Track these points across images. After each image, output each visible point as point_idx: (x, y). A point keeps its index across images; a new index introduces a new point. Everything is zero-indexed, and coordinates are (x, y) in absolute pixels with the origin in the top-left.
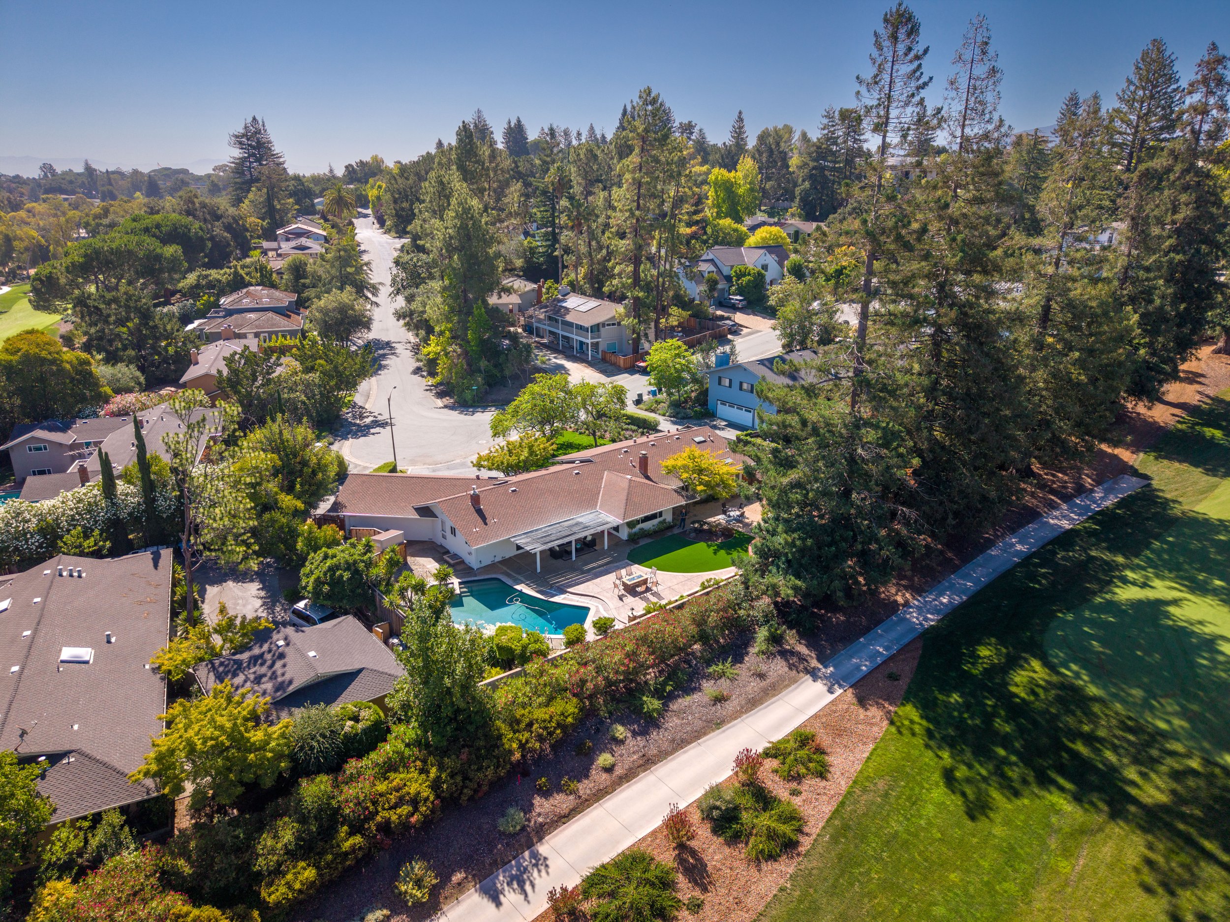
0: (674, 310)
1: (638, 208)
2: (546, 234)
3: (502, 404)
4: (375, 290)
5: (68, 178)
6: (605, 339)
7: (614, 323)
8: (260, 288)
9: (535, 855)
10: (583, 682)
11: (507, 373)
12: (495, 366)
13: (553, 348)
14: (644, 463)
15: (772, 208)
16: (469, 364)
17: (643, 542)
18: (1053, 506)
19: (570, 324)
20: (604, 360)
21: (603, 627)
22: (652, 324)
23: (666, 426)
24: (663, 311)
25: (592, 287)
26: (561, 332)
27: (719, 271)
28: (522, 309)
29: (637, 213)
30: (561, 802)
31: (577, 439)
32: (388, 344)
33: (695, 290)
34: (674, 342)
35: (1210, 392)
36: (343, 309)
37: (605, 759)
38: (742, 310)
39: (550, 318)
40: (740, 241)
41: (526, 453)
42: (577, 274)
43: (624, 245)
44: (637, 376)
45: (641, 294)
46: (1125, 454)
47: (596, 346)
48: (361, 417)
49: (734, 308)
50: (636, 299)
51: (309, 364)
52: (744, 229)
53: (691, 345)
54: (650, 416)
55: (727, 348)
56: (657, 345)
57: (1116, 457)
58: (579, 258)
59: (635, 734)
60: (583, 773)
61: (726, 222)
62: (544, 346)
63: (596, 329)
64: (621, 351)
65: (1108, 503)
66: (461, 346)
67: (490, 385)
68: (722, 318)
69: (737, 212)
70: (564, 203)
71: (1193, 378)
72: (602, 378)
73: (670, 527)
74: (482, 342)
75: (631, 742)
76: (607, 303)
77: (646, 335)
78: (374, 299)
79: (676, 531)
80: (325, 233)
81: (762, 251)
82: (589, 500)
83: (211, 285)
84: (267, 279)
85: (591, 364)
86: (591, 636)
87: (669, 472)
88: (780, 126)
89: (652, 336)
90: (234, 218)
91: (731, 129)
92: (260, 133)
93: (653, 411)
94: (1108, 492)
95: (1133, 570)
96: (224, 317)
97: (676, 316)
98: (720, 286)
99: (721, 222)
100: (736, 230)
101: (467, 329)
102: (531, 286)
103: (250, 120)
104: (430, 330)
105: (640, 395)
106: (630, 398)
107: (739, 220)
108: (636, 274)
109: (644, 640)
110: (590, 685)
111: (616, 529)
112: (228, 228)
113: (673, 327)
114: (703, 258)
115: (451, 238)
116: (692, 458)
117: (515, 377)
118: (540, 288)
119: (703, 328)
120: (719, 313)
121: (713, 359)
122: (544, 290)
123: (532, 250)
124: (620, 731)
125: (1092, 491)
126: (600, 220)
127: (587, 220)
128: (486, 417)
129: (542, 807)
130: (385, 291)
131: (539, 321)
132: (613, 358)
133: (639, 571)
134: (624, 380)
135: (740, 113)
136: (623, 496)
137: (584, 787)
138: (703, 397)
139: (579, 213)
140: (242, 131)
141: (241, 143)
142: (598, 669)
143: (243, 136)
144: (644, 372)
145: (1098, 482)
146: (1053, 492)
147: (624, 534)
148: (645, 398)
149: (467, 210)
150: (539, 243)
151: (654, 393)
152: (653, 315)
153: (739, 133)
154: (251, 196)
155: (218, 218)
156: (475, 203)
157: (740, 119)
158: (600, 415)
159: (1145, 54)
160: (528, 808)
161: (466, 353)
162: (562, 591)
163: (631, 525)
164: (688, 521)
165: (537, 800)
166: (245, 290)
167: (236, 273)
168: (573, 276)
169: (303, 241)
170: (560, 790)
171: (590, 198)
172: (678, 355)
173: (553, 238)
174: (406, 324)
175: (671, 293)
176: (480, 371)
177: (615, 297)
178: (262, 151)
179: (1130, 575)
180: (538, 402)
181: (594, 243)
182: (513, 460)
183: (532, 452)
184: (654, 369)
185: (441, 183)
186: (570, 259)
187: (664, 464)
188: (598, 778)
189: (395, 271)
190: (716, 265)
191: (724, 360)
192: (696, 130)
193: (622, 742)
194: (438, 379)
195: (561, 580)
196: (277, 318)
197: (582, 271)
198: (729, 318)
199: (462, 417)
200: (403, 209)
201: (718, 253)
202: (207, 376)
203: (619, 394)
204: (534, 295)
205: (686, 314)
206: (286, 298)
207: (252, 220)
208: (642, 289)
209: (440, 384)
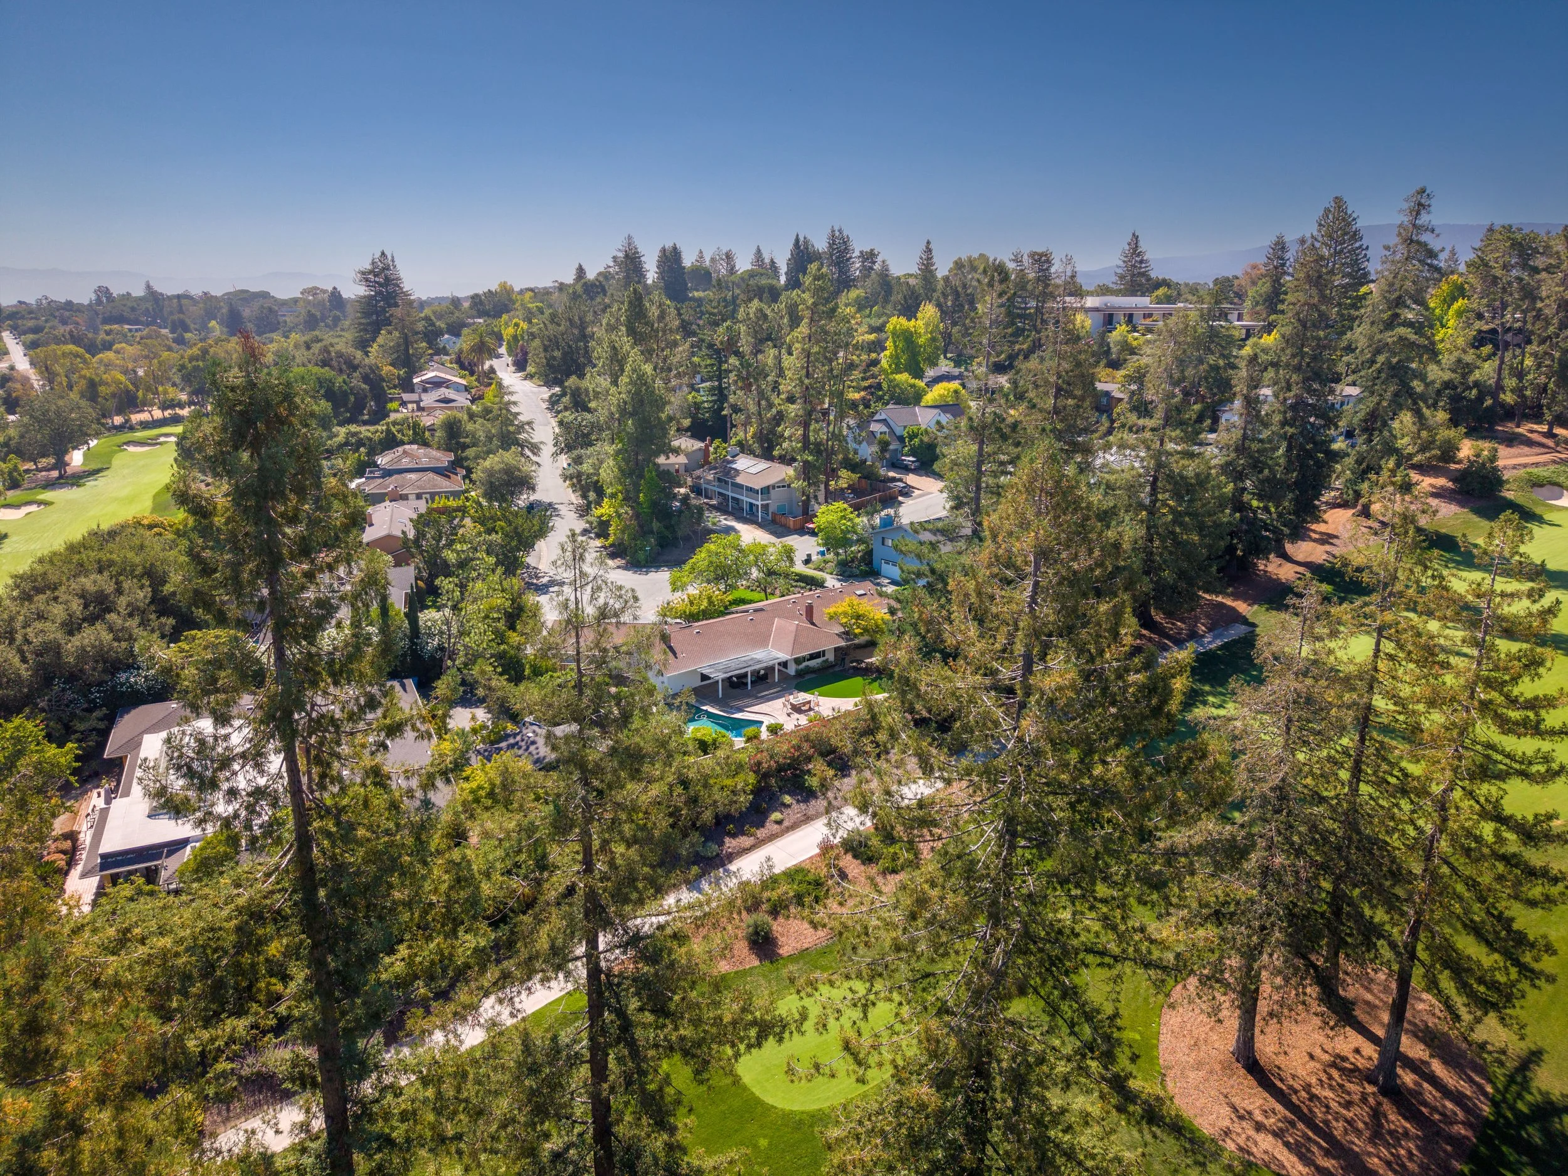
0: (844, 473)
1: (808, 376)
2: (712, 389)
3: (677, 563)
4: (535, 449)
5: (129, 304)
6: (775, 501)
7: (784, 485)
8: (415, 447)
9: (727, 871)
10: (759, 763)
11: (680, 534)
12: (666, 528)
13: (722, 509)
14: (810, 610)
15: (959, 355)
16: (641, 526)
17: (807, 677)
18: (1165, 648)
19: (740, 486)
20: (774, 521)
21: (774, 730)
22: (822, 487)
23: (831, 582)
24: (833, 474)
25: (762, 446)
26: (731, 494)
27: (892, 432)
28: (688, 469)
29: (807, 381)
30: (745, 841)
31: (748, 595)
32: (550, 504)
33: (868, 452)
34: (841, 505)
35: (1336, 551)
36: (509, 471)
37: (776, 816)
38: (915, 471)
39: (719, 480)
40: (916, 398)
41: (705, 603)
42: (746, 432)
43: (793, 410)
44: (807, 537)
45: (810, 458)
46: (1241, 607)
47: (766, 507)
48: (538, 578)
49: (906, 469)
50: (806, 462)
51: (490, 525)
52: (921, 384)
53: (856, 508)
54: (818, 574)
55: (891, 511)
56: (823, 508)
57: (1233, 609)
58: (748, 417)
59: (798, 801)
60: (761, 824)
61: (903, 377)
62: (713, 506)
63: (766, 491)
64: (791, 513)
65: (1213, 646)
66: (632, 508)
67: (662, 546)
68: (894, 480)
69: (918, 363)
70: (733, 361)
71: (1327, 539)
72: (773, 539)
73: (832, 666)
74: (654, 504)
75: (795, 806)
76: (776, 465)
77: (816, 497)
78: (534, 458)
79: (837, 669)
80: (464, 382)
81: (937, 411)
82: (762, 640)
83: (360, 443)
84: (420, 437)
85: (761, 526)
86: (764, 734)
87: (831, 618)
88: (976, 255)
89: (821, 498)
90: (370, 368)
91: (918, 260)
92: (388, 269)
93: (821, 570)
94: (1215, 638)
95: (1214, 695)
96: (383, 477)
97: (845, 478)
98: (891, 447)
99: (898, 377)
100: (913, 386)
101: (639, 491)
102: (699, 445)
103: (378, 255)
104: (600, 493)
105: (809, 556)
106: (799, 558)
107: (918, 374)
108: (805, 436)
109: (807, 739)
110: (765, 765)
111: (785, 664)
112: (366, 379)
113: (842, 489)
114: (876, 417)
115: (625, 403)
116: (851, 606)
117: (687, 539)
118: (707, 447)
119: (874, 490)
120: (891, 474)
121: (878, 521)
122: (711, 449)
123: (697, 406)
124: (787, 799)
125: (1203, 636)
126: (769, 378)
127: (756, 380)
128: (662, 577)
129: (730, 844)
130: (548, 450)
131: (708, 482)
132: (783, 520)
133: (803, 697)
134: (794, 541)
135: (928, 243)
136: (791, 638)
137: (761, 833)
138: (868, 555)
139: (748, 373)
140: (369, 267)
141: (367, 280)
142: (772, 757)
143: (370, 272)
144: (813, 533)
145: (1210, 630)
146: (1169, 637)
147: (792, 670)
148: (814, 558)
149: (641, 376)
150: (704, 398)
151: (822, 553)
152: (822, 477)
153: (927, 267)
154: (380, 340)
155: (355, 368)
156: (648, 368)
157: (929, 250)
158: (771, 573)
159: (1327, 211)
160: (721, 844)
161: (637, 516)
162: (741, 710)
163: (798, 661)
164: (847, 661)
165: (727, 840)
166: (400, 449)
167: (388, 431)
168: (741, 435)
169: (443, 392)
170: (743, 834)
171: (760, 357)
172: (844, 517)
173: (721, 394)
174: (573, 485)
175: (840, 457)
176: (652, 532)
177: (786, 460)
178: (390, 288)
179: (1211, 699)
180: (714, 559)
181: (763, 403)
182: (694, 609)
183: (711, 602)
184: (821, 530)
185: (614, 348)
186: (739, 418)
187: (827, 611)
188: (770, 827)
189: (557, 430)
190: (888, 426)
191: (888, 522)
192: (879, 259)
193: (789, 806)
194: (611, 539)
195: (740, 703)
196: (439, 479)
197: (751, 430)
198: (900, 480)
199: (636, 576)
200: (554, 358)
201: (891, 412)
202: (389, 537)
203: (789, 554)
204: (701, 454)
205: (855, 476)
206: (444, 458)
207: (387, 369)
208: (811, 453)
209: (611, 545)
